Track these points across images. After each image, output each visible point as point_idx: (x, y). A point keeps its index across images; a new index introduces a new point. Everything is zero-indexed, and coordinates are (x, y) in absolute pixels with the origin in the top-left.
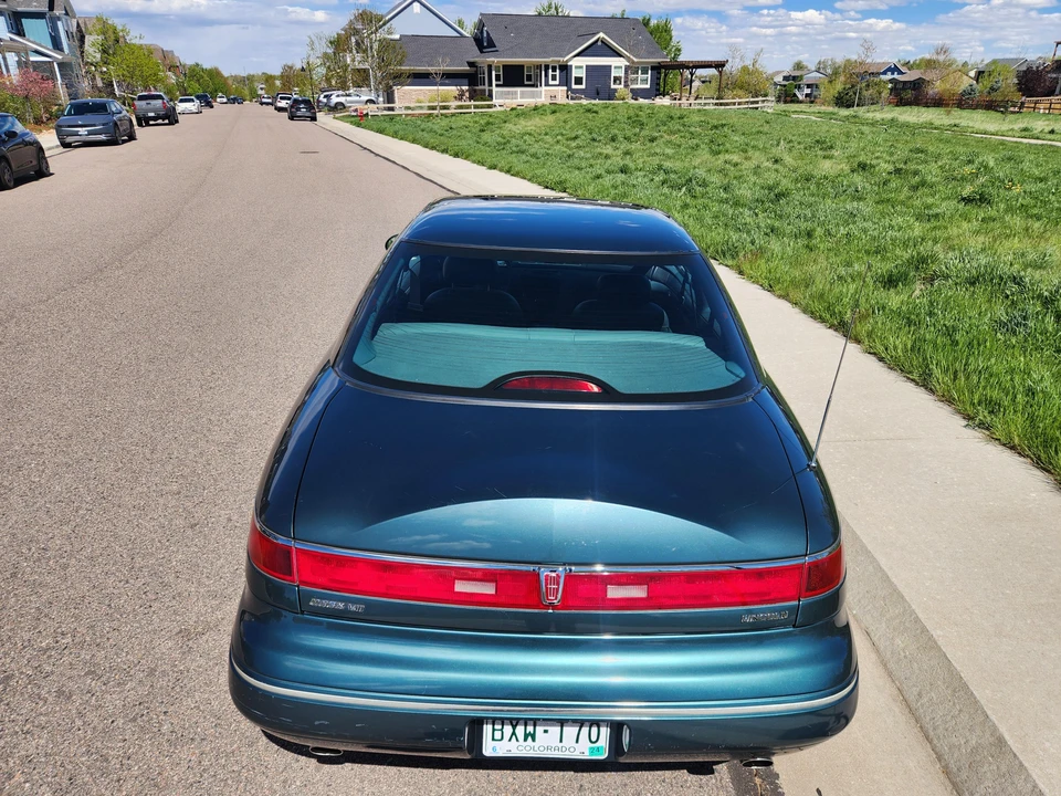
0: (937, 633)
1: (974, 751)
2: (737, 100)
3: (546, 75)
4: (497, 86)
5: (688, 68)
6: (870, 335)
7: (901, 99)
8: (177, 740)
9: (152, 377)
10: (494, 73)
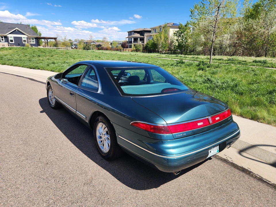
7: (99, 48)
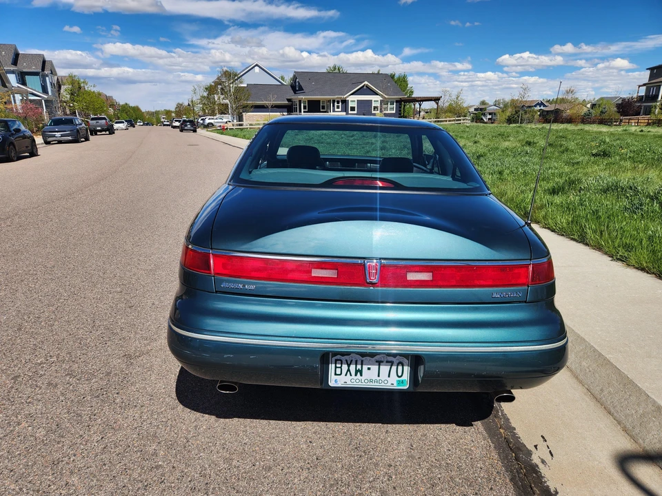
0: (608, 357)
1: (643, 415)
2: (448, 119)
3: (333, 106)
4: (304, 112)
5: (418, 101)
6: (545, 217)
7: (546, 120)
8: (124, 406)
9: (102, 240)
10: (302, 105)
